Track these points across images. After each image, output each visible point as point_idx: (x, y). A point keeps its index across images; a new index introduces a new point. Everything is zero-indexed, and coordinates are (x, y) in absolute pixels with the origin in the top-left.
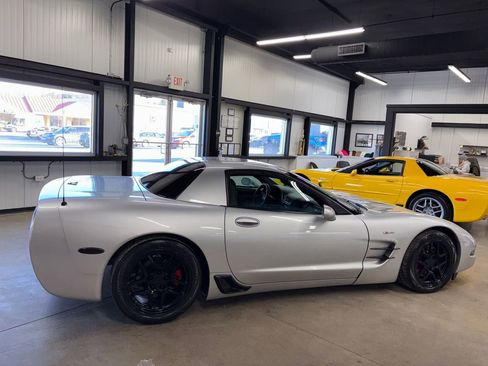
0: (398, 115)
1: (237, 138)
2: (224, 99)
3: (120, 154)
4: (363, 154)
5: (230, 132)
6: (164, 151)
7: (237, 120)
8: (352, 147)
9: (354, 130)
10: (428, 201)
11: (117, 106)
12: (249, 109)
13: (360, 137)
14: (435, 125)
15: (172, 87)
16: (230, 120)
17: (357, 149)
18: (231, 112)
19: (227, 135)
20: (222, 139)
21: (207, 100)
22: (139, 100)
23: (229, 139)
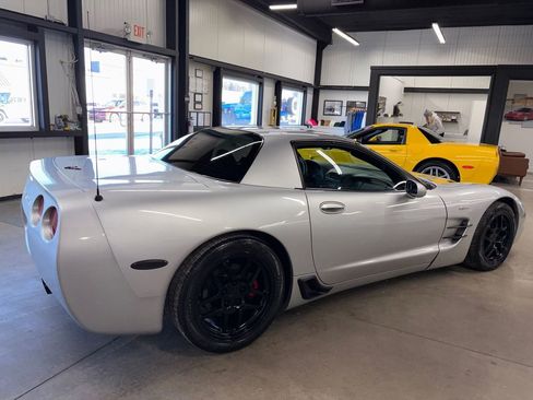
0: (382, 78)
1: (207, 105)
2: (192, 57)
3: (72, 127)
4: (333, 123)
5: (198, 98)
6: (125, 123)
7: (205, 83)
8: (320, 116)
9: (323, 96)
10: (434, 170)
11: (62, 63)
12: (219, 71)
13: (328, 104)
14: (407, 90)
15: (132, 38)
16: (199, 83)
17: (325, 118)
18: (199, 74)
19: (196, 103)
20: (191, 107)
21: (173, 58)
22: (90, 55)
23: (198, 106)
